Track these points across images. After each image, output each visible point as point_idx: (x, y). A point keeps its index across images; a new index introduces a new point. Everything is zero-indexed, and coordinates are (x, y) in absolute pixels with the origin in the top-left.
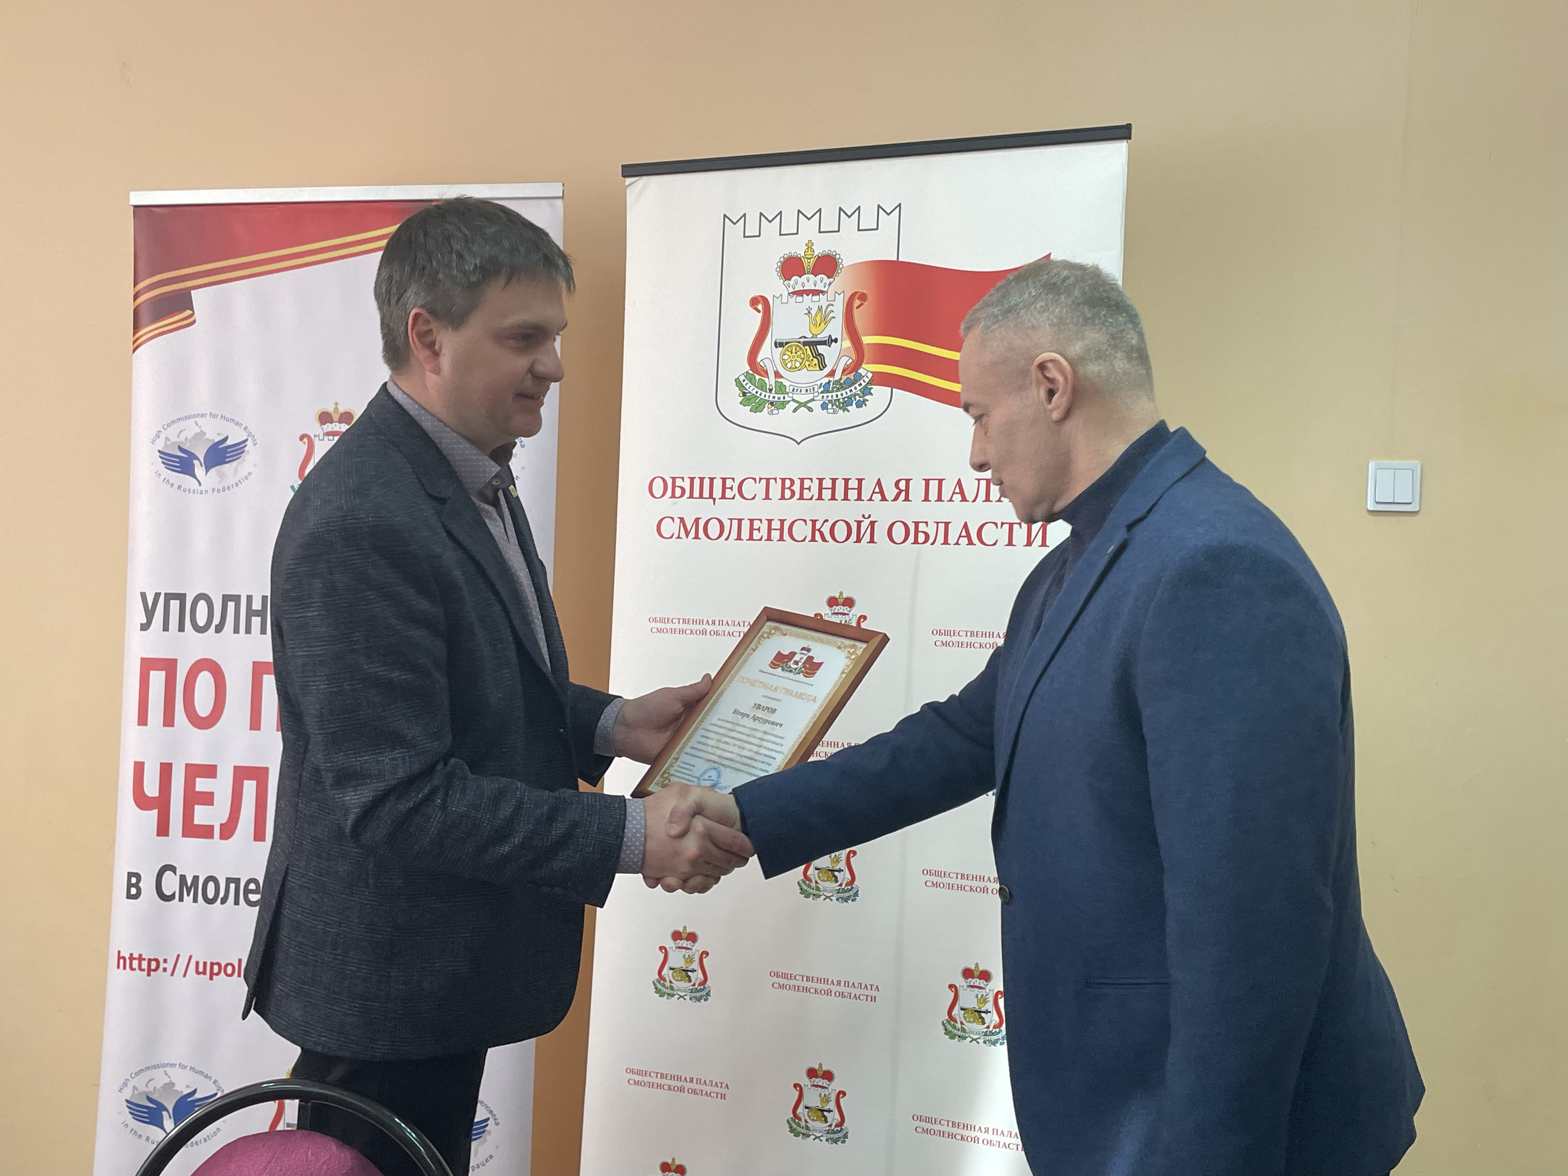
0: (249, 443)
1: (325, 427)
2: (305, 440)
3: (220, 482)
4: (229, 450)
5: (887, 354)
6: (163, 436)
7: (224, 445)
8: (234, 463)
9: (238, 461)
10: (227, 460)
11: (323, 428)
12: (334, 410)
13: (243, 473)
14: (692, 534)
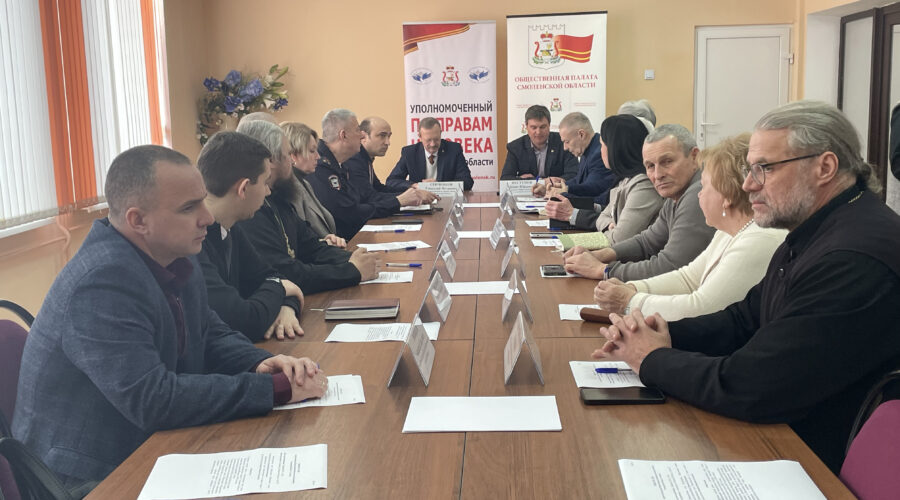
0: (432, 74)
1: (448, 70)
2: (444, 73)
5: (563, 53)
6: (413, 73)
7: (426, 75)
9: (429, 78)
10: (427, 77)
12: (450, 67)
13: (430, 80)
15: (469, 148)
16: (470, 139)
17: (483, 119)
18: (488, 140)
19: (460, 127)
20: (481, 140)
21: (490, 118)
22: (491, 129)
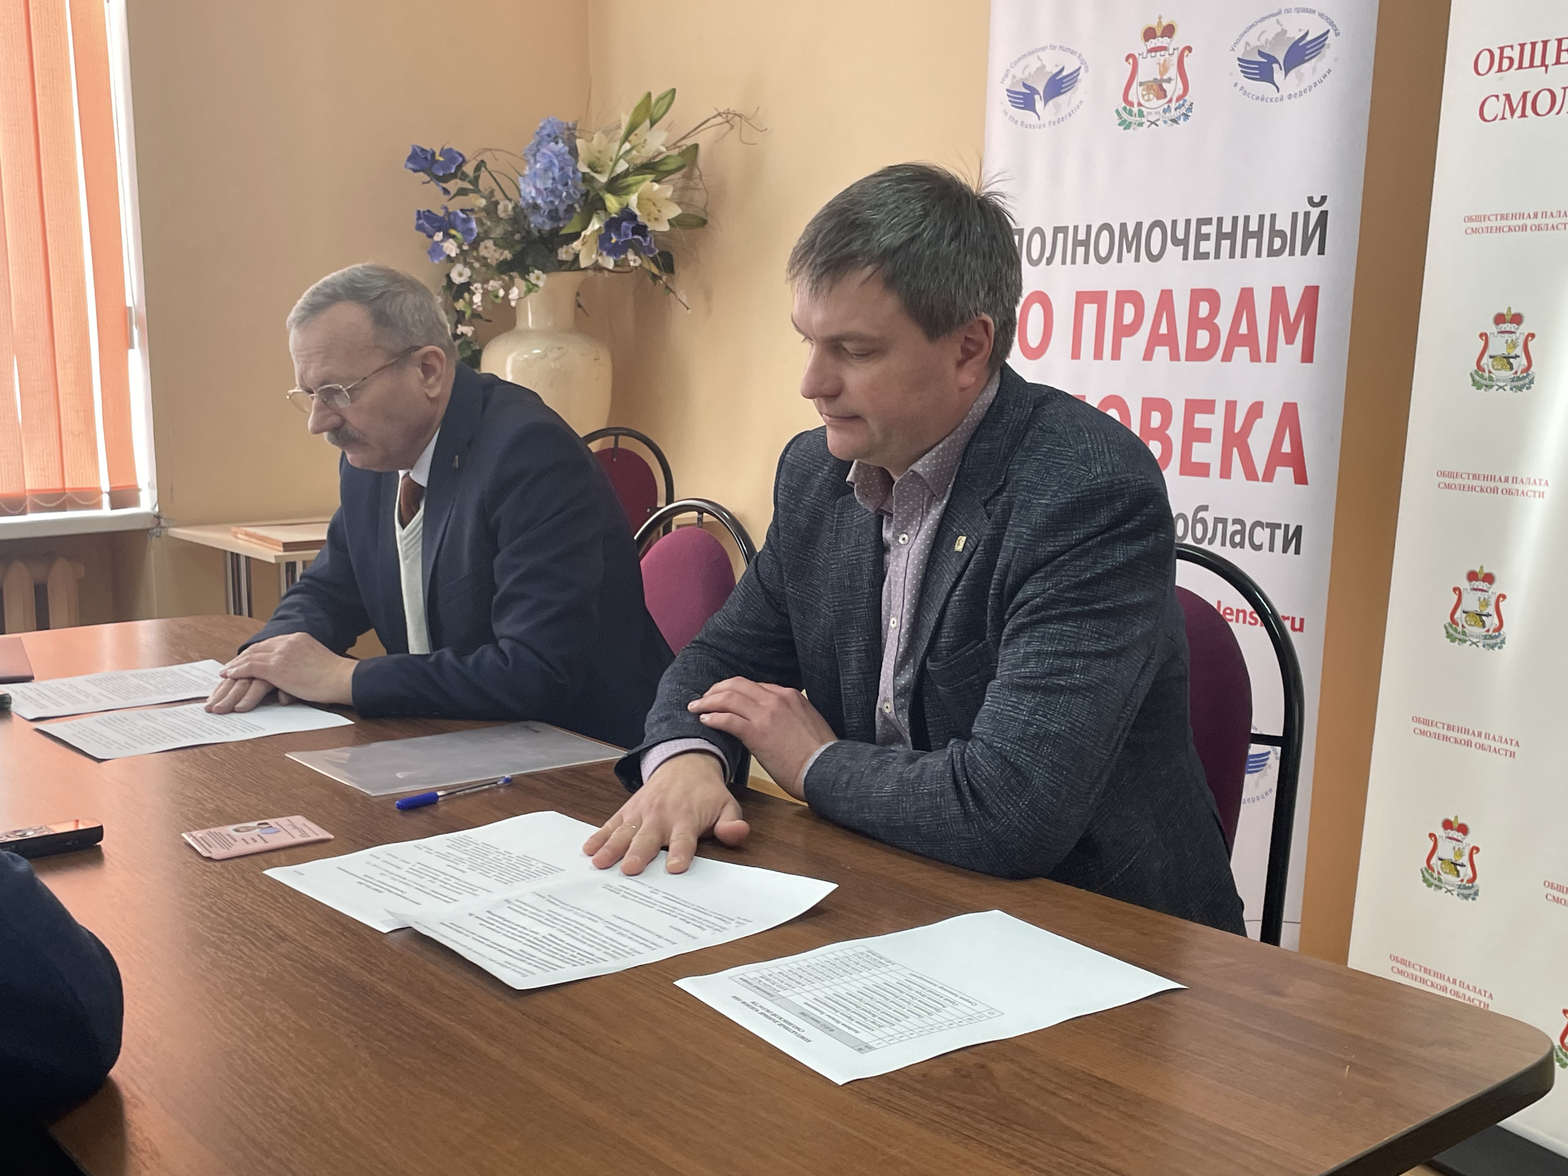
0: (1082, 71)
1: (1148, 43)
2: (1131, 61)
3: (1056, 114)
4: (1064, 81)
6: (1010, 76)
7: (1060, 76)
8: (1069, 93)
9: (1071, 91)
10: (1062, 91)
11: (1146, 46)
12: (1158, 24)
13: (1075, 102)
14: (1518, 112)
15: (1201, 452)
16: (1207, 406)
17: (1279, 294)
18: (1290, 413)
19: (1170, 340)
20: (1256, 410)
21: (1311, 294)
22: (1307, 356)
